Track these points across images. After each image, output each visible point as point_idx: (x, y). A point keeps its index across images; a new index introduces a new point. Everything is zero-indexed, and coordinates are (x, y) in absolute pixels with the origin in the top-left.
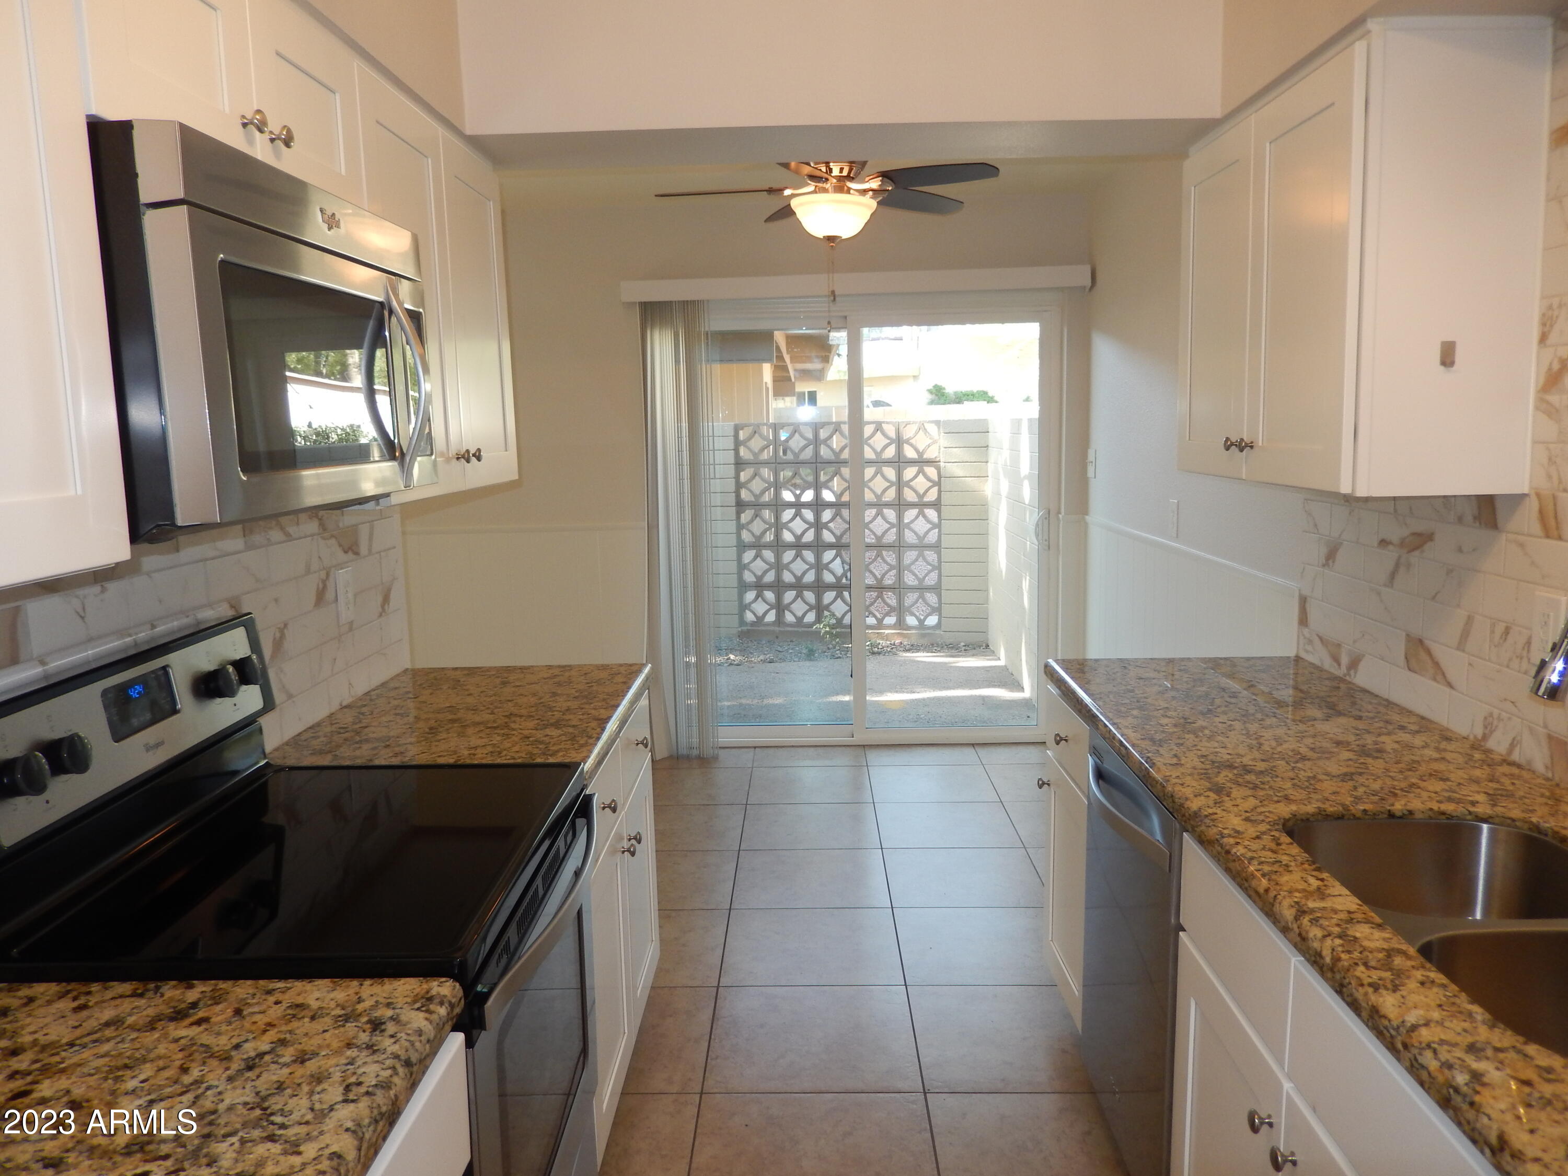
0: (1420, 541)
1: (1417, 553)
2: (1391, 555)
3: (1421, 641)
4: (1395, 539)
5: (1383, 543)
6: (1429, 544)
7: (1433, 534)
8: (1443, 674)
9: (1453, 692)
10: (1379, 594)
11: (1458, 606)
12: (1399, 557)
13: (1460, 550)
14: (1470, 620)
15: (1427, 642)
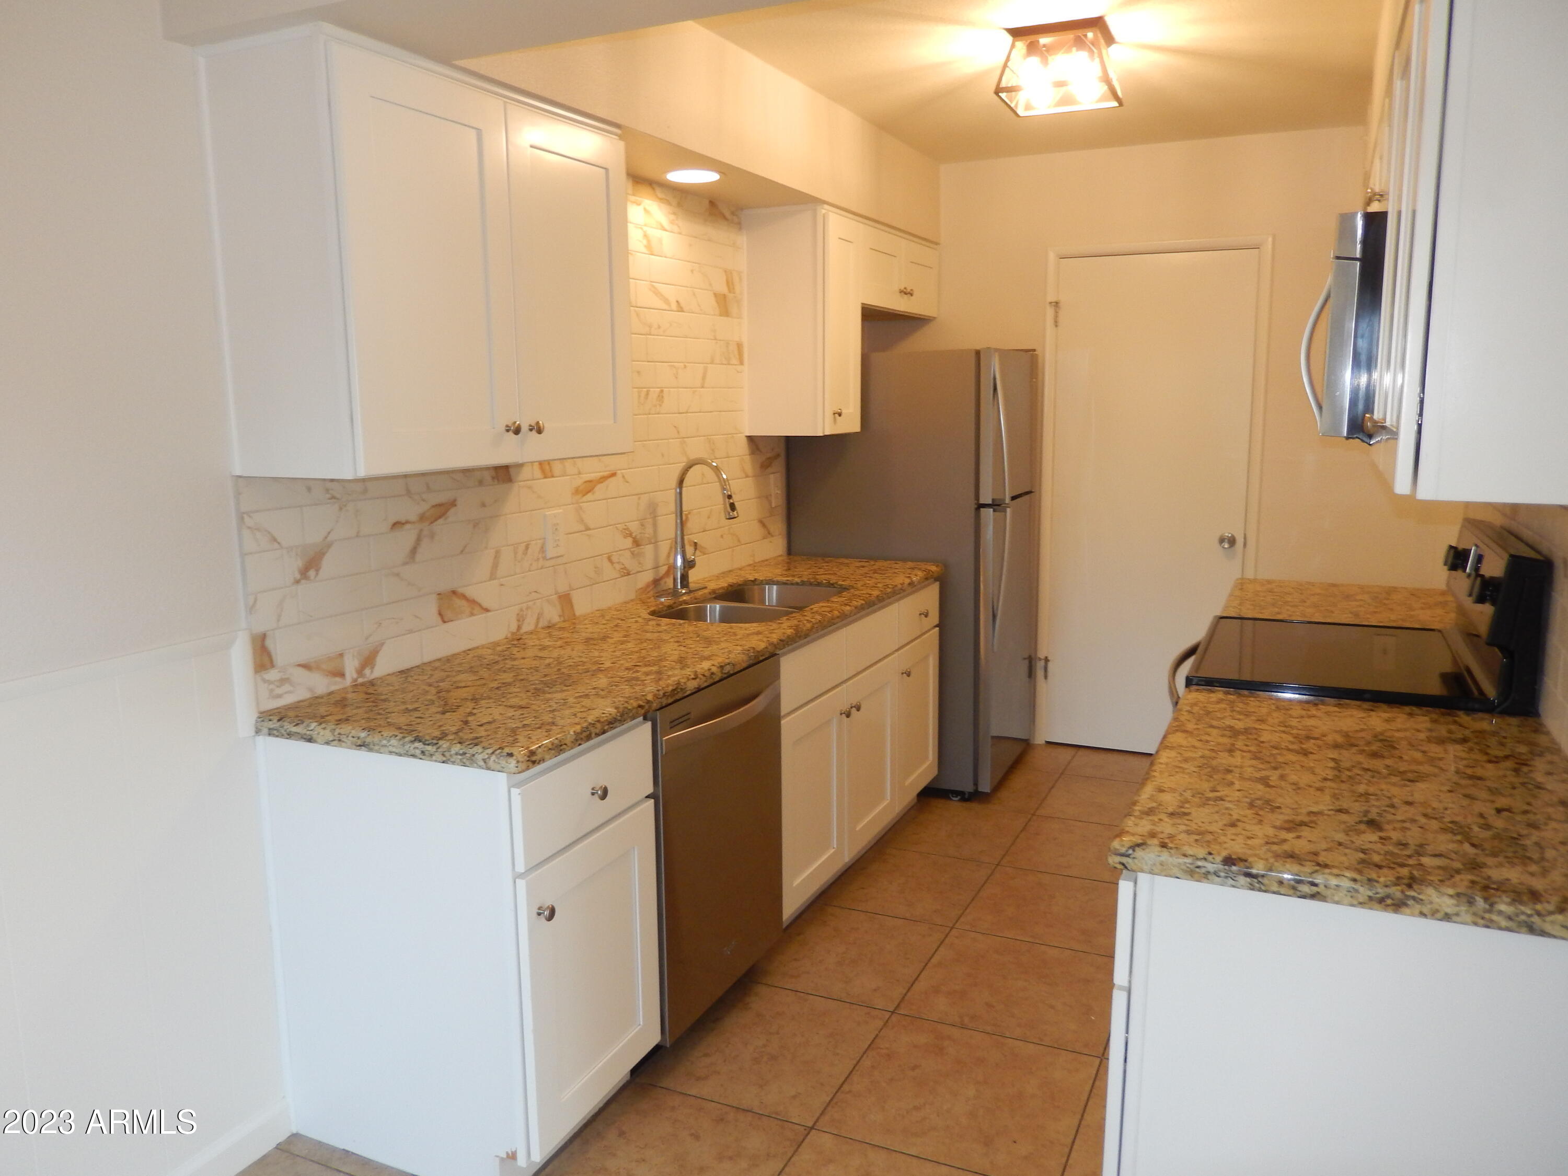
0: (442, 510)
1: (441, 521)
2: (407, 537)
3: (454, 592)
4: (413, 517)
5: (397, 525)
6: (453, 510)
7: (455, 500)
8: (480, 605)
9: (489, 614)
10: (398, 575)
11: (486, 548)
12: (421, 530)
13: (483, 505)
14: (498, 554)
15: (460, 590)
